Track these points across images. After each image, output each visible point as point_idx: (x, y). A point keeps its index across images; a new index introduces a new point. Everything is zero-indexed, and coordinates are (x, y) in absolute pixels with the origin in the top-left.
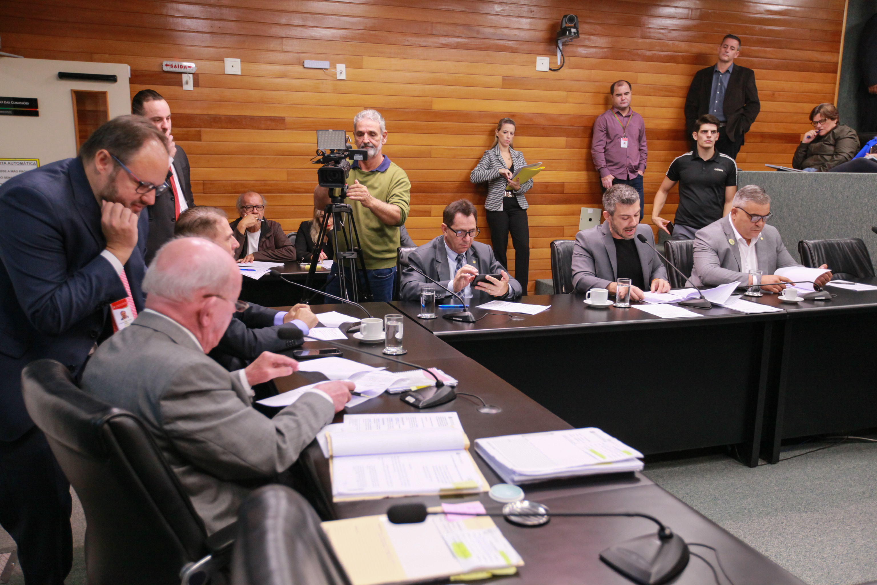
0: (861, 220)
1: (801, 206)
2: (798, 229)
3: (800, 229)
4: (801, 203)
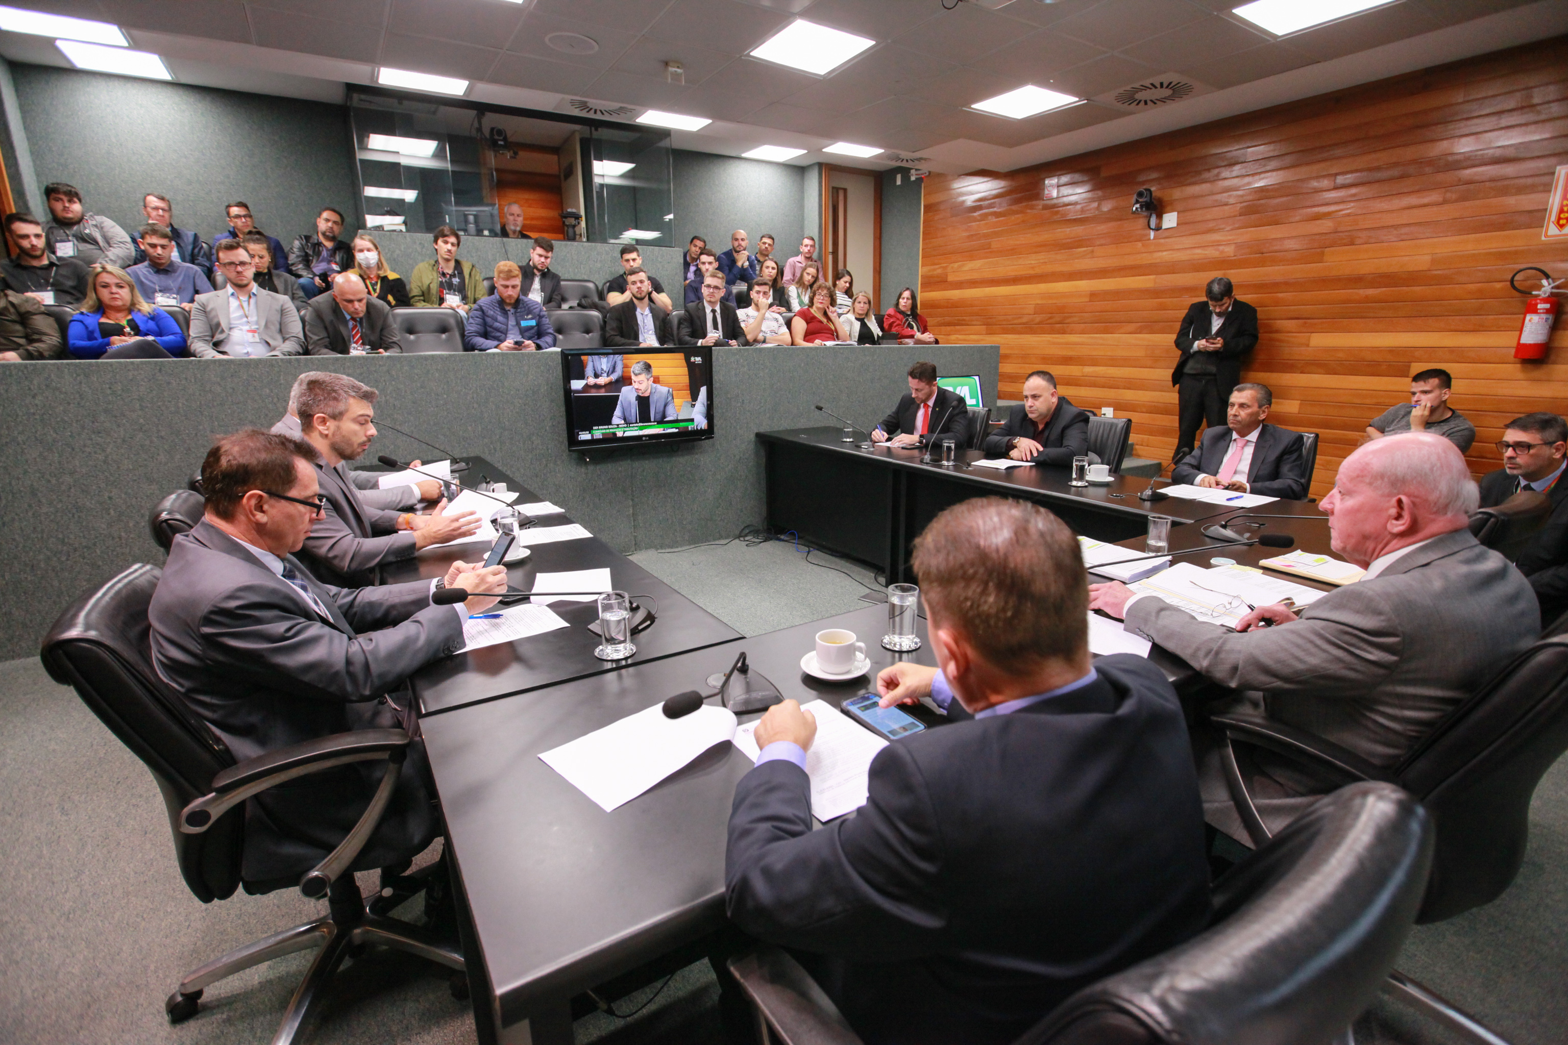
0: (267, 415)
1: (141, 410)
2: (147, 442)
3: (151, 442)
4: (140, 405)
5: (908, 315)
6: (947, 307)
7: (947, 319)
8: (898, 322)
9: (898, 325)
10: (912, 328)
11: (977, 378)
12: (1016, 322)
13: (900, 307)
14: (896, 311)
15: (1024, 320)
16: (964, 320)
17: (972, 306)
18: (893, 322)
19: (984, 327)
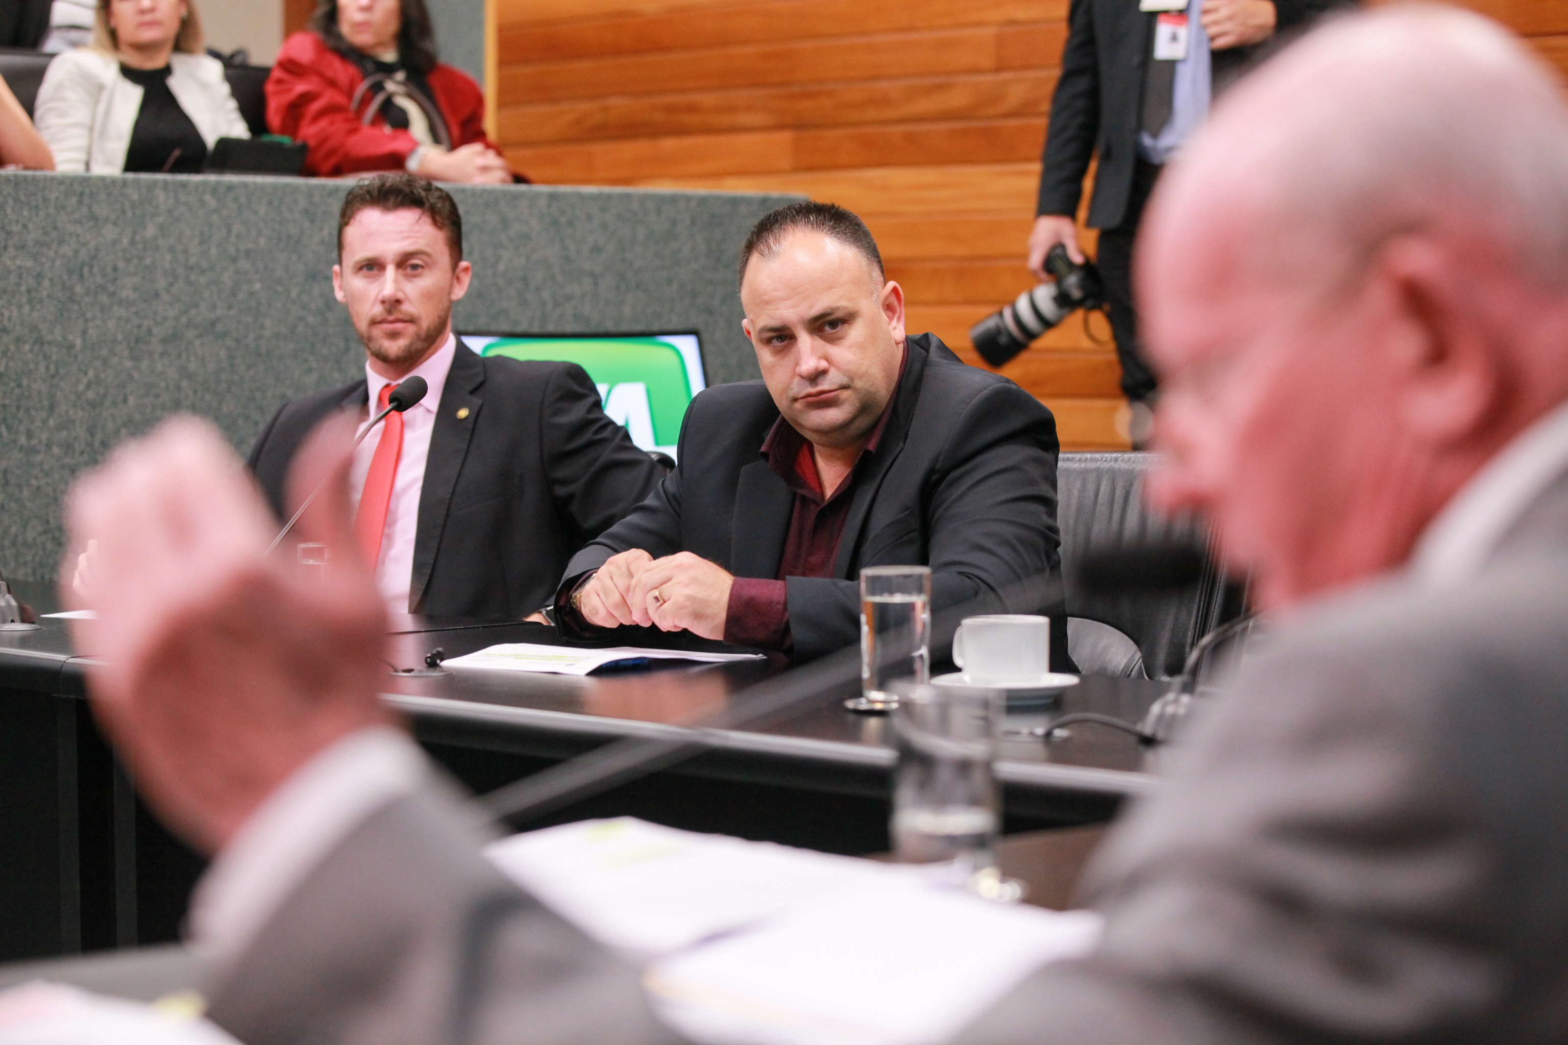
5: (388, 69)
6: (617, 51)
7: (620, 105)
8: (329, 97)
9: (329, 110)
10: (401, 123)
11: (688, 346)
12: (922, 106)
13: (345, 29)
14: (321, 49)
15: (957, 99)
16: (692, 108)
17: (723, 41)
18: (306, 98)
19: (785, 137)
